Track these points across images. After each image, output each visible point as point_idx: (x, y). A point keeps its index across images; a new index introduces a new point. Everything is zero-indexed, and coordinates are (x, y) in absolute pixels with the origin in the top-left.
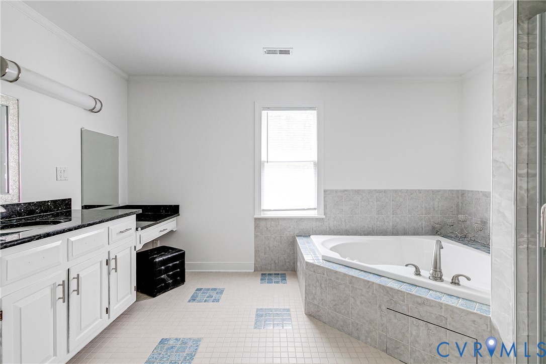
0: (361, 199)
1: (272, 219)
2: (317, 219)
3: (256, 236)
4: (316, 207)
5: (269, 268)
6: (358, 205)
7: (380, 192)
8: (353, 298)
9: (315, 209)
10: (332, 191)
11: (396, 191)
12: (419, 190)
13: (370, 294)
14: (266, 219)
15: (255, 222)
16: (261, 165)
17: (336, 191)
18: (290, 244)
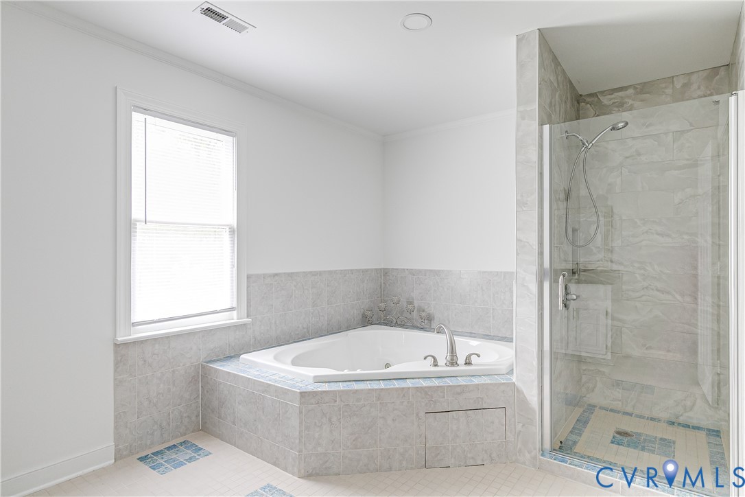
0: (295, 286)
1: (155, 340)
2: (237, 327)
3: (118, 383)
4: (235, 305)
5: (149, 443)
6: (291, 296)
7: (315, 275)
8: (383, 417)
9: (232, 309)
10: (258, 276)
11: (330, 272)
12: (351, 270)
13: (405, 403)
14: (142, 342)
15: (116, 352)
16: (130, 226)
17: (264, 276)
18: (190, 382)
